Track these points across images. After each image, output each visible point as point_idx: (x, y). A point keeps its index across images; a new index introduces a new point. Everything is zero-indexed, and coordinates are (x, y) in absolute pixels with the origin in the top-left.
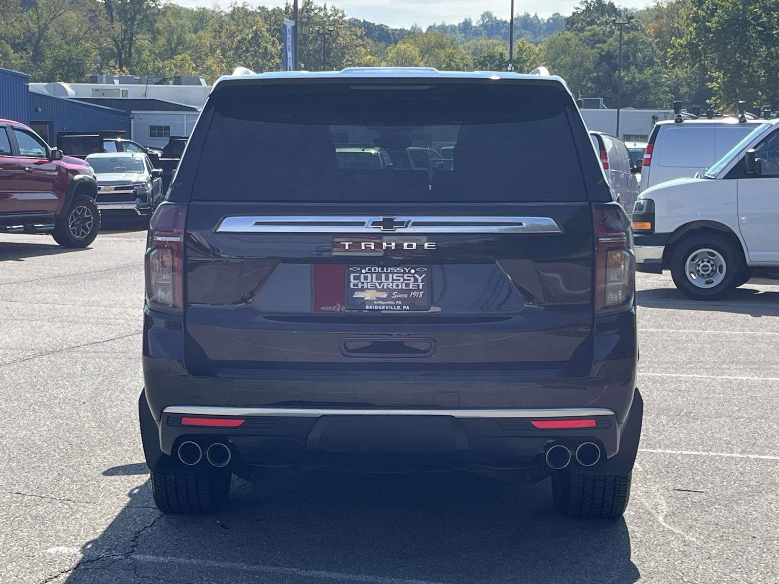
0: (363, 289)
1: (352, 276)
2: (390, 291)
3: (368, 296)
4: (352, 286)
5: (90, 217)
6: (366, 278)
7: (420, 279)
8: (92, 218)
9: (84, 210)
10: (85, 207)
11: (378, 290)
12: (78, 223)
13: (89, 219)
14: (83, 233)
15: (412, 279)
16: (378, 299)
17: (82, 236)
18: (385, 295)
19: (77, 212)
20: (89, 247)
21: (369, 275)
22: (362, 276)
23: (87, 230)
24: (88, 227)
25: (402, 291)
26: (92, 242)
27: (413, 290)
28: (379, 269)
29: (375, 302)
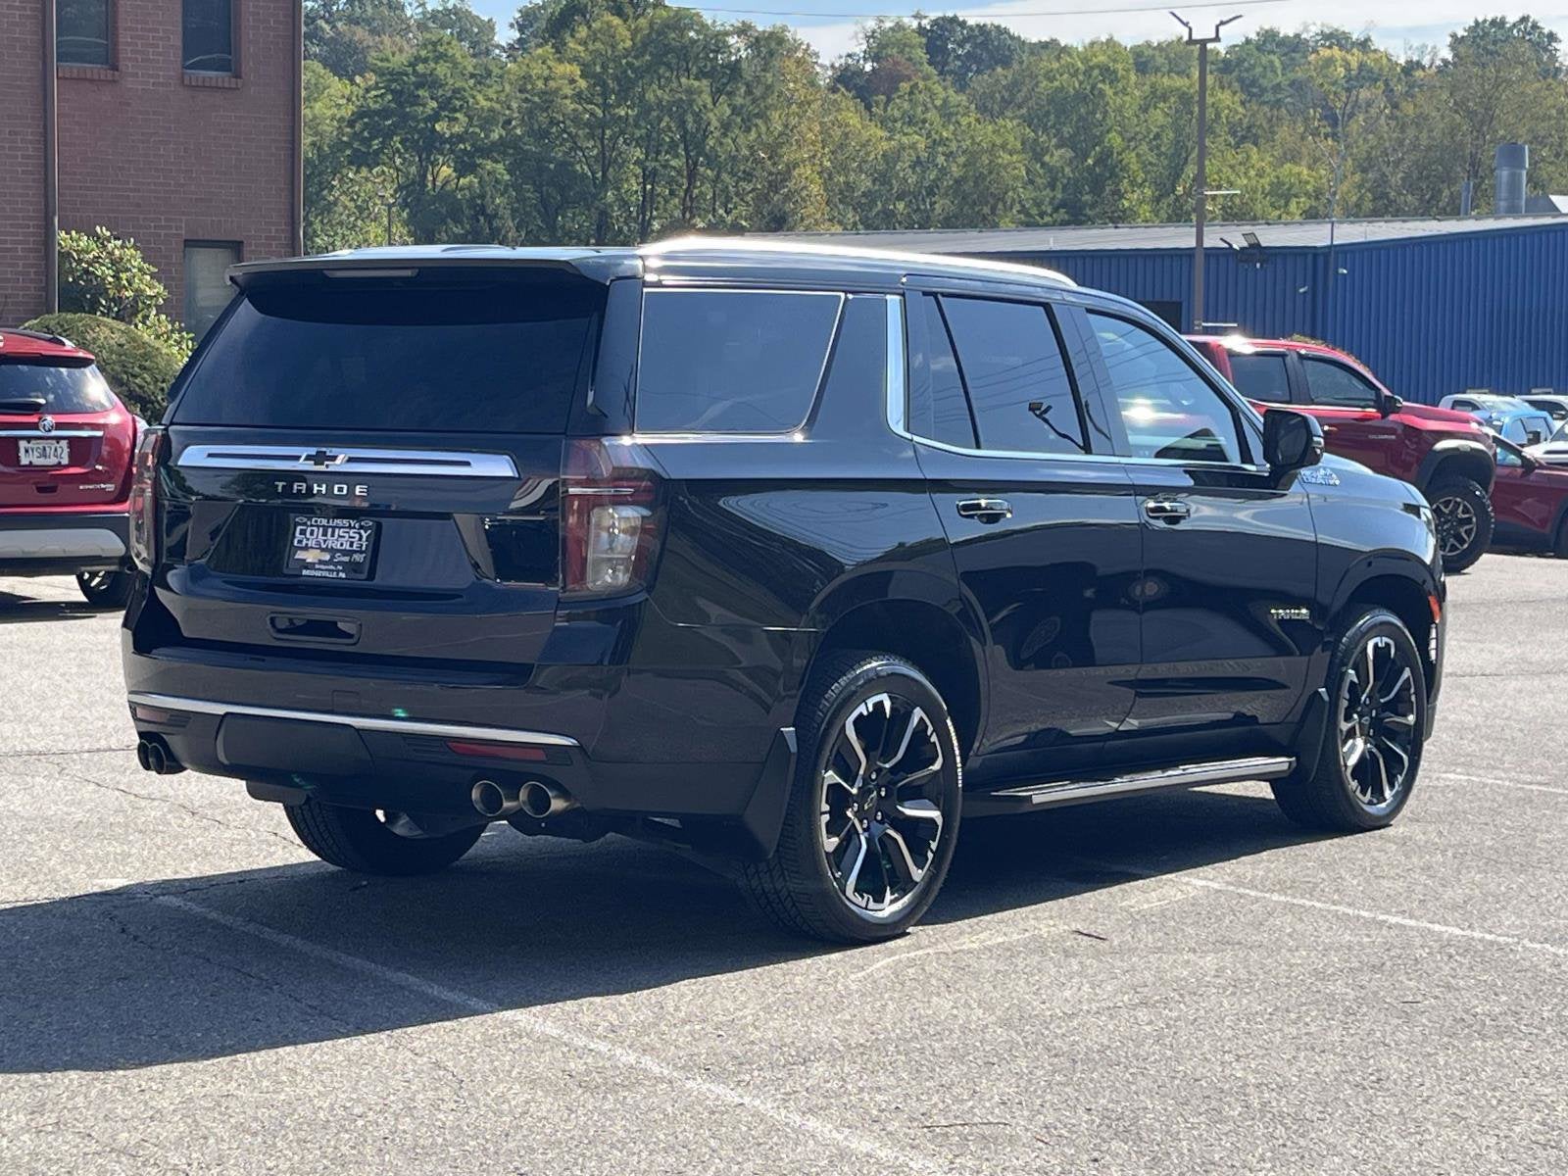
0: (306, 548)
1: (299, 528)
2: (332, 551)
3: (310, 557)
4: (296, 543)
5: (1470, 519)
6: (312, 533)
7: (365, 535)
8: (1474, 519)
9: (1459, 504)
10: (1458, 500)
11: (323, 550)
12: (1445, 527)
13: (1468, 521)
14: (1453, 545)
15: (357, 536)
16: (321, 562)
17: (1450, 551)
18: (327, 557)
19: (1442, 508)
20: (1465, 571)
21: (315, 529)
22: (309, 529)
23: (1462, 541)
24: (1465, 537)
25: (345, 553)
26: (1472, 563)
27: (355, 552)
28: (324, 522)
29: (317, 566)
